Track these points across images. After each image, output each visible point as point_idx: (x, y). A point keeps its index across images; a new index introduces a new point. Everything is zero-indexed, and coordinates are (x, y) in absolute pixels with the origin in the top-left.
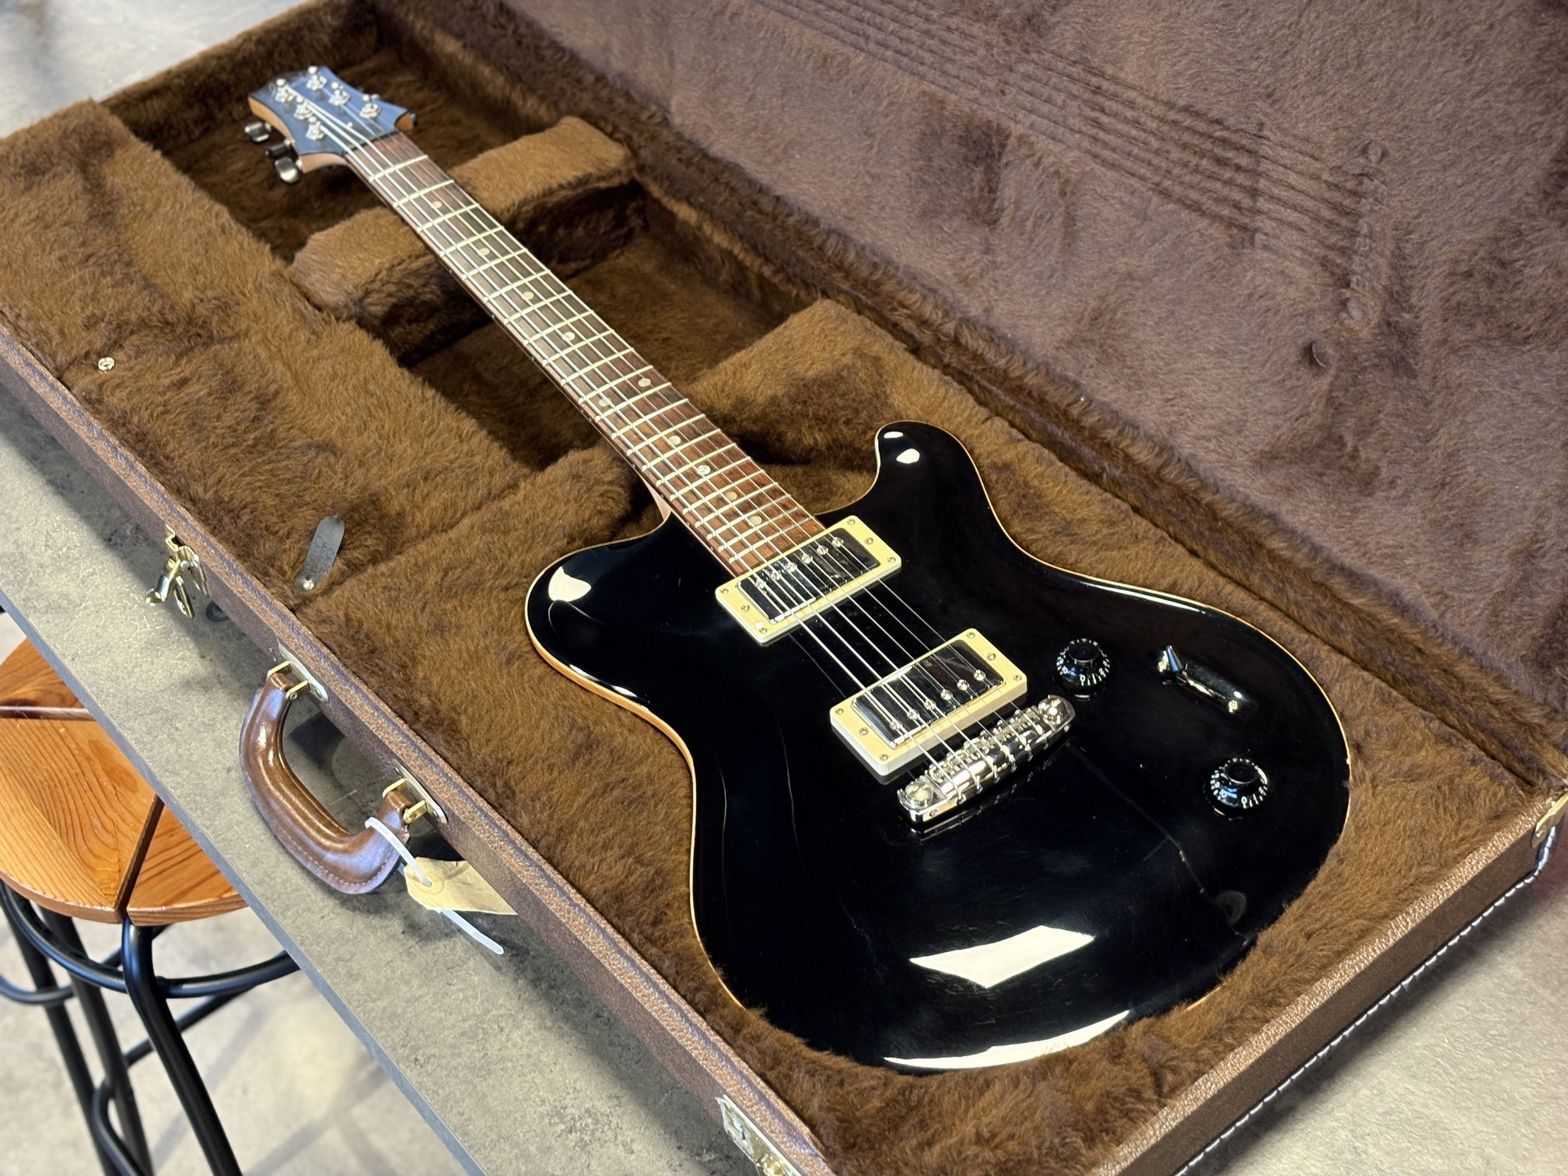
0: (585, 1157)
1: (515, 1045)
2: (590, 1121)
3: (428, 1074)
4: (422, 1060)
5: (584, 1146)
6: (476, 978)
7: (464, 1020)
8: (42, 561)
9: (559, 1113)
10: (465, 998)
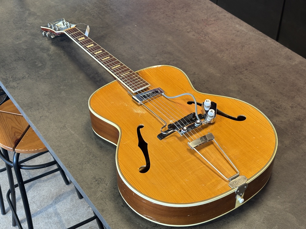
0: (98, 185)
1: (88, 166)
2: (100, 180)
3: (71, 170)
4: (71, 167)
5: (98, 184)
6: (82, 155)
7: (79, 161)
8: (10, 80)
9: (94, 178)
10: (80, 158)
